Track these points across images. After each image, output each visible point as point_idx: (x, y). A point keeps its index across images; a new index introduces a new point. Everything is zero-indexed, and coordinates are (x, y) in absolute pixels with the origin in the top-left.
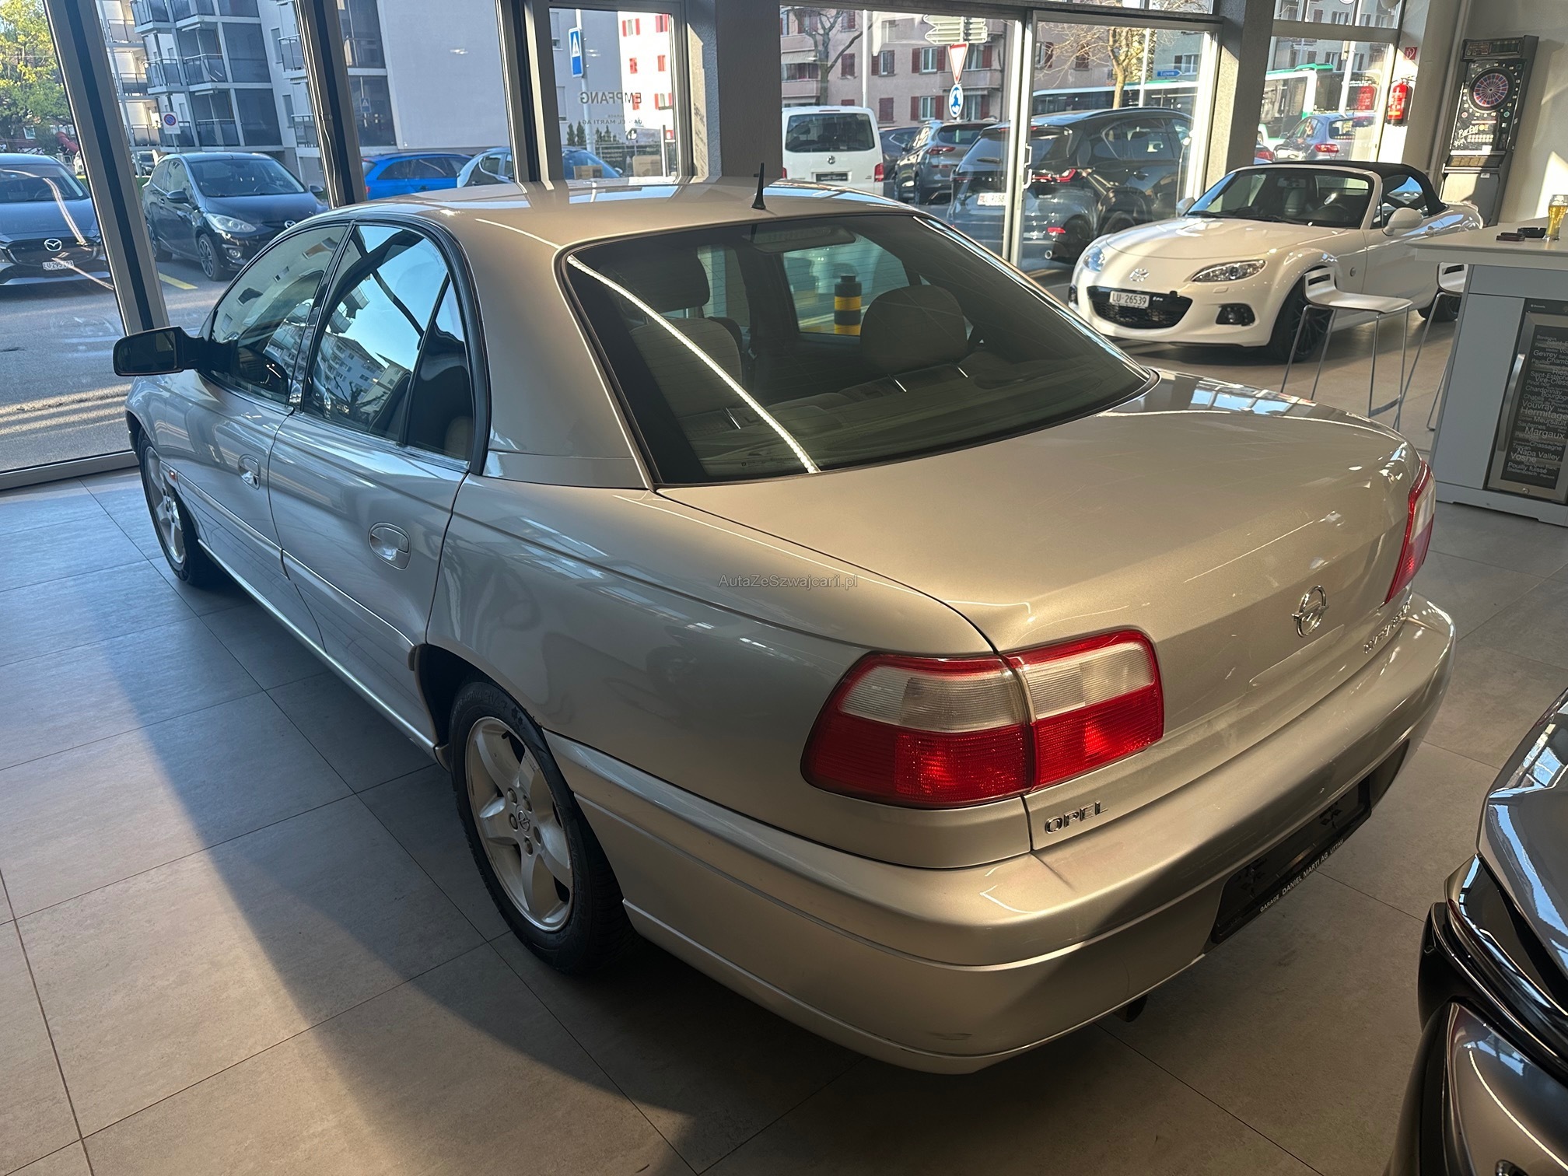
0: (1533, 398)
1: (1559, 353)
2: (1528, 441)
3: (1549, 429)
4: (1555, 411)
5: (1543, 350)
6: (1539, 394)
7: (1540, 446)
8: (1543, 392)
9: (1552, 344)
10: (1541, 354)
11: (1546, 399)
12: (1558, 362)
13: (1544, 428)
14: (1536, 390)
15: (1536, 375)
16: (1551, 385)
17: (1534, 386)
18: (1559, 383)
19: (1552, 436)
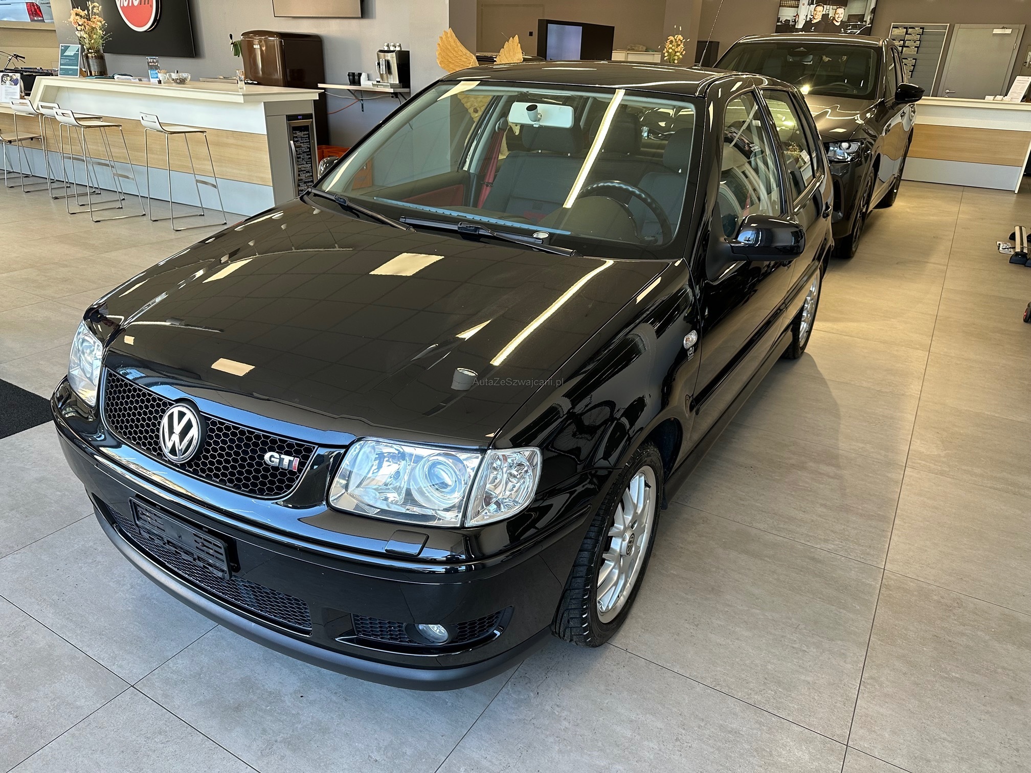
0: (299, 160)
1: (302, 138)
2: (302, 180)
3: (307, 172)
4: (307, 163)
5: (296, 137)
6: (300, 157)
7: (306, 181)
8: (301, 156)
9: (299, 134)
10: (296, 139)
11: (303, 159)
12: (302, 141)
13: (305, 172)
14: (299, 156)
15: (297, 149)
16: (303, 153)
17: (298, 154)
18: (305, 150)
19: (308, 174)
